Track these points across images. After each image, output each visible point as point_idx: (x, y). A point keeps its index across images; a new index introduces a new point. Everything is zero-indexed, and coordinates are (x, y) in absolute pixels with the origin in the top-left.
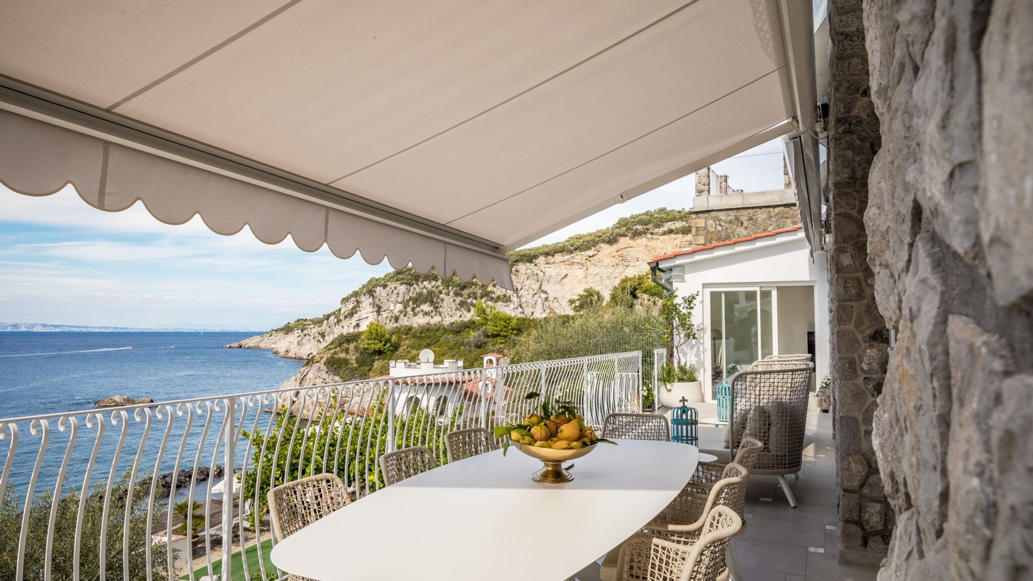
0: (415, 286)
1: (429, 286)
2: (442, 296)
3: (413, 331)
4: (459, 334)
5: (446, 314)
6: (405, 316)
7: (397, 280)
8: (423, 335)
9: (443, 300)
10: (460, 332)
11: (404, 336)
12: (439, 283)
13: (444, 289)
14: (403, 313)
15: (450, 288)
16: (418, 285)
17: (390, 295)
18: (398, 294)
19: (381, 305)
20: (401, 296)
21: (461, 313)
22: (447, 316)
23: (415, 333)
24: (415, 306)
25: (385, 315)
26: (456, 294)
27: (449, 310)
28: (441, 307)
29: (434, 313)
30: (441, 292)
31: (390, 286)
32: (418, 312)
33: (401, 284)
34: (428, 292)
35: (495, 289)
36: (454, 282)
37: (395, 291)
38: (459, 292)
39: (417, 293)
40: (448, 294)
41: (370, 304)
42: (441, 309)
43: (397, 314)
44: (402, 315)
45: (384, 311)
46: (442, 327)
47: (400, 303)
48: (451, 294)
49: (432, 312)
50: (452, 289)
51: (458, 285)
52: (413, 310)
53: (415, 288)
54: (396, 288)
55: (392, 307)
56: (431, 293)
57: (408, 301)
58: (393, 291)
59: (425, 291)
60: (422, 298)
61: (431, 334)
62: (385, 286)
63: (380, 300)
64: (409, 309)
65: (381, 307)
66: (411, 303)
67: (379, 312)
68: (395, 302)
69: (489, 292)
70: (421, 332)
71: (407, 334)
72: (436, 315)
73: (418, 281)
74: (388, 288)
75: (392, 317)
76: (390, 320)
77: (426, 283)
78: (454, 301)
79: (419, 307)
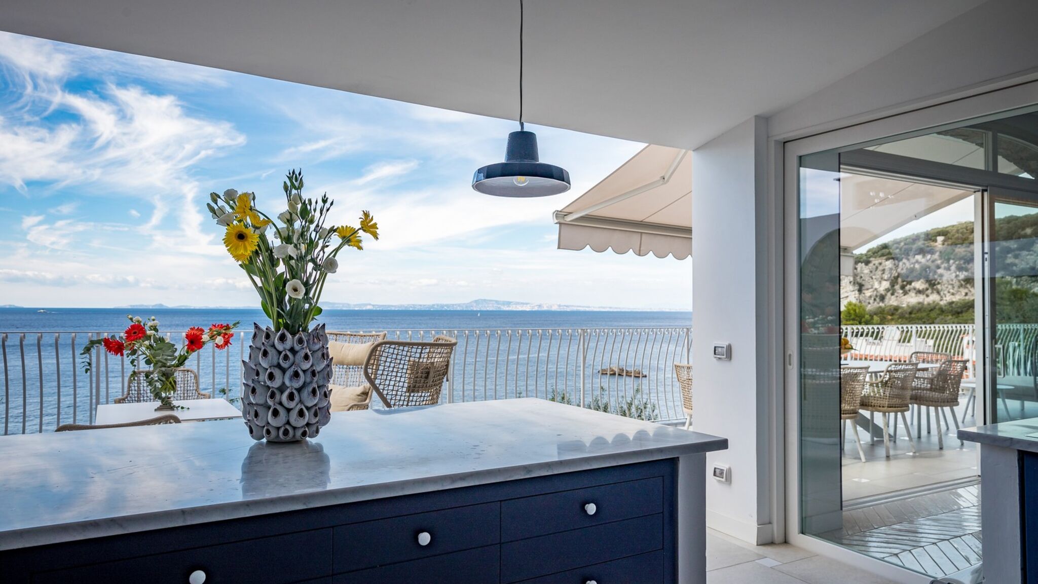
0: (904, 261)
1: (923, 261)
2: (940, 271)
3: (900, 311)
4: (960, 315)
5: (946, 292)
6: (892, 294)
7: (883, 255)
8: (913, 316)
9: (941, 276)
10: (962, 312)
11: (890, 317)
12: (936, 256)
13: (942, 263)
14: (891, 292)
15: (951, 261)
16: (908, 260)
17: (874, 272)
18: (884, 270)
19: (863, 283)
20: (887, 272)
21: (966, 291)
22: (948, 295)
23: (902, 313)
24: (905, 283)
25: (868, 293)
26: (960, 269)
27: (950, 287)
28: (939, 283)
29: (929, 291)
30: (938, 267)
31: (874, 262)
32: (909, 291)
33: (887, 260)
34: (922, 267)
35: (1017, 261)
36: (956, 254)
37: (881, 268)
38: (963, 266)
39: (907, 268)
40: (948, 269)
41: (850, 282)
42: (939, 287)
43: (883, 293)
44: (889, 294)
45: (868, 289)
46: (937, 307)
47: (886, 280)
48: (953, 268)
49: (927, 289)
50: (954, 263)
51: (960, 259)
52: (903, 287)
53: (904, 263)
54: (880, 264)
55: (876, 285)
56: (925, 268)
57: (896, 278)
58: (877, 268)
59: (917, 266)
60: (915, 274)
61: (924, 314)
62: (867, 263)
63: (861, 277)
64: (897, 287)
65: (863, 285)
66: (900, 280)
67: (860, 291)
68: (880, 279)
69: (1008, 264)
70: (910, 313)
71: (892, 314)
72: (932, 293)
73: (909, 255)
74: (871, 265)
75: (876, 296)
76: (875, 300)
77: (919, 257)
78: (957, 276)
79: (910, 284)
